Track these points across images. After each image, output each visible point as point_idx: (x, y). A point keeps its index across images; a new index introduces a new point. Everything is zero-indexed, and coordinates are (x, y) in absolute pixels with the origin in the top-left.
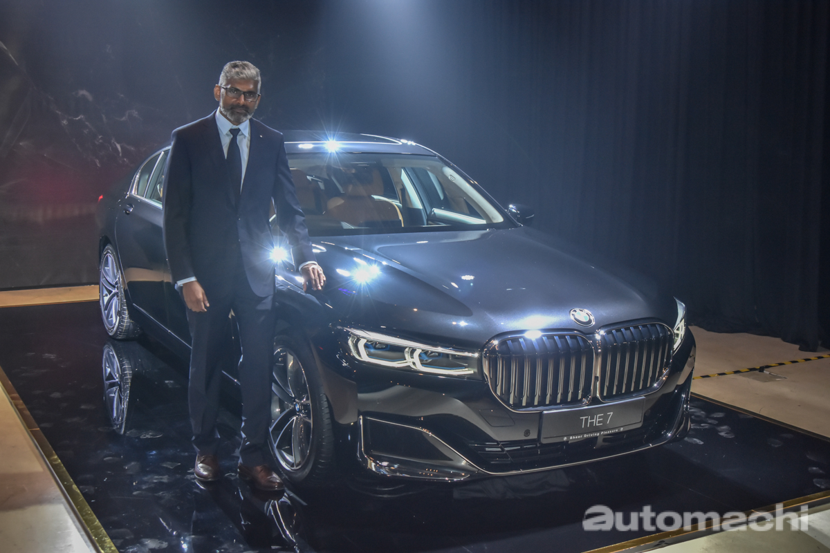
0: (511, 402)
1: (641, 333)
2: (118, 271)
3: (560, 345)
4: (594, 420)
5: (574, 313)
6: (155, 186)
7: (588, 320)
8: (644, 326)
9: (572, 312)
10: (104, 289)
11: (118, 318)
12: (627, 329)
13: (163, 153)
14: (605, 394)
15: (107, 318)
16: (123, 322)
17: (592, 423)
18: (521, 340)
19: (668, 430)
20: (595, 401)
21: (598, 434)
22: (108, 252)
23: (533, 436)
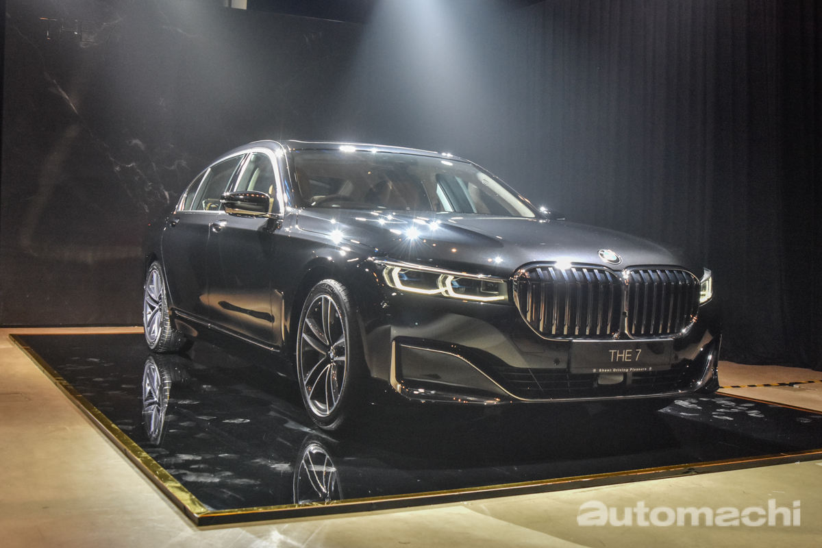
0: (541, 329)
1: (668, 278)
2: (162, 283)
3: (588, 277)
4: (623, 355)
5: (602, 253)
6: (201, 201)
7: (615, 259)
8: (670, 271)
9: (600, 252)
10: (148, 306)
11: (160, 329)
12: (654, 271)
13: (209, 169)
14: (633, 332)
15: (150, 333)
16: (164, 332)
17: (620, 358)
18: (550, 269)
19: (698, 379)
20: (623, 336)
21: (627, 370)
22: (154, 269)
23: (562, 366)
